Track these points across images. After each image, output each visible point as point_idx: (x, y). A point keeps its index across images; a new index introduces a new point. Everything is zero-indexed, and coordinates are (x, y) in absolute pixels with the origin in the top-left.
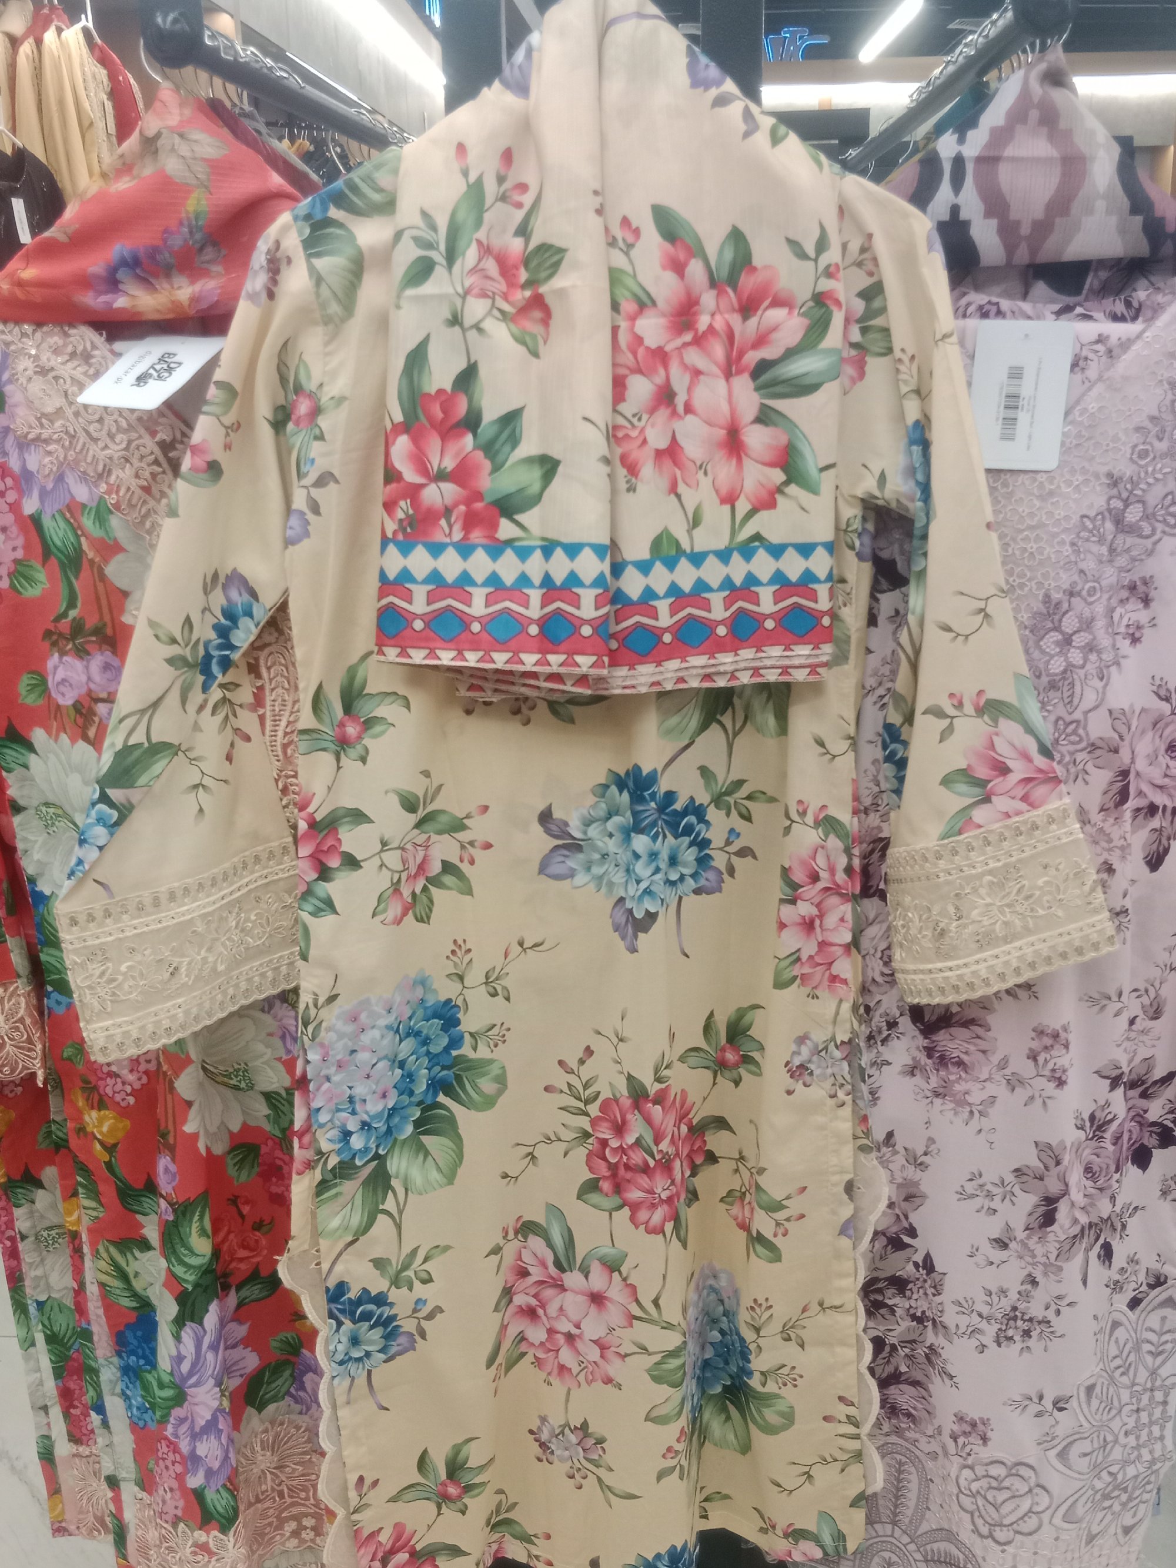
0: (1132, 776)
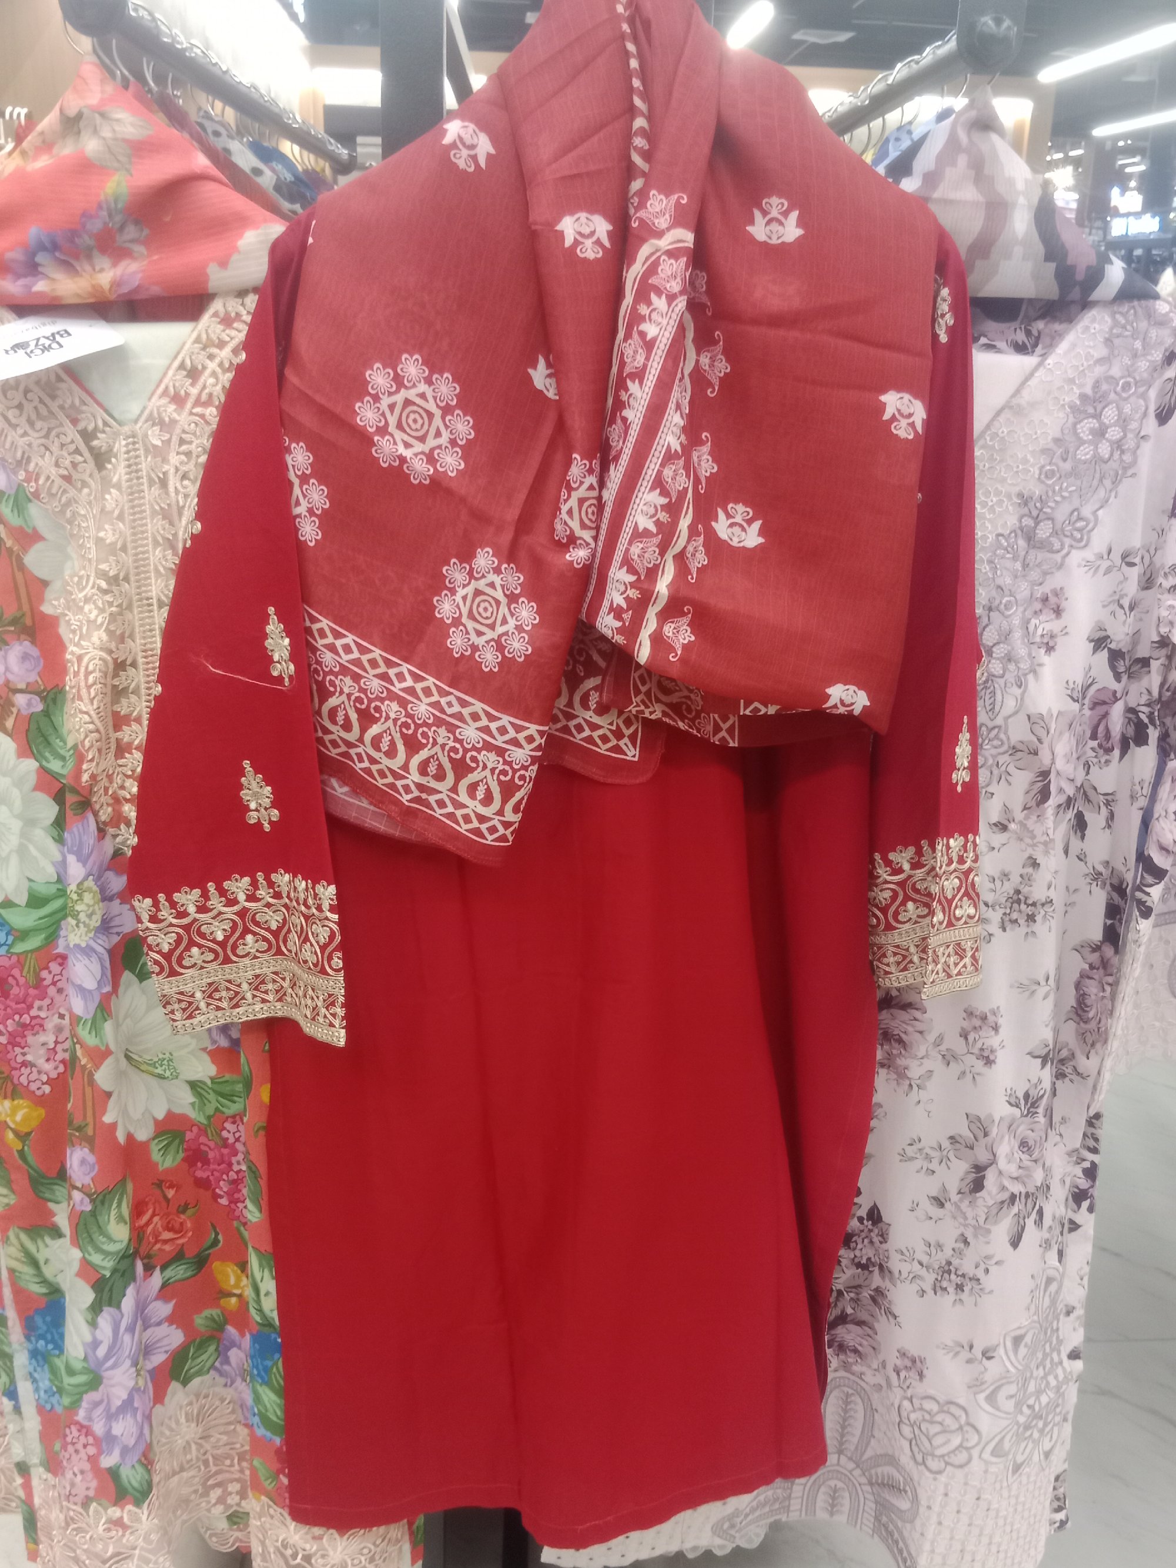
0: (1052, 776)
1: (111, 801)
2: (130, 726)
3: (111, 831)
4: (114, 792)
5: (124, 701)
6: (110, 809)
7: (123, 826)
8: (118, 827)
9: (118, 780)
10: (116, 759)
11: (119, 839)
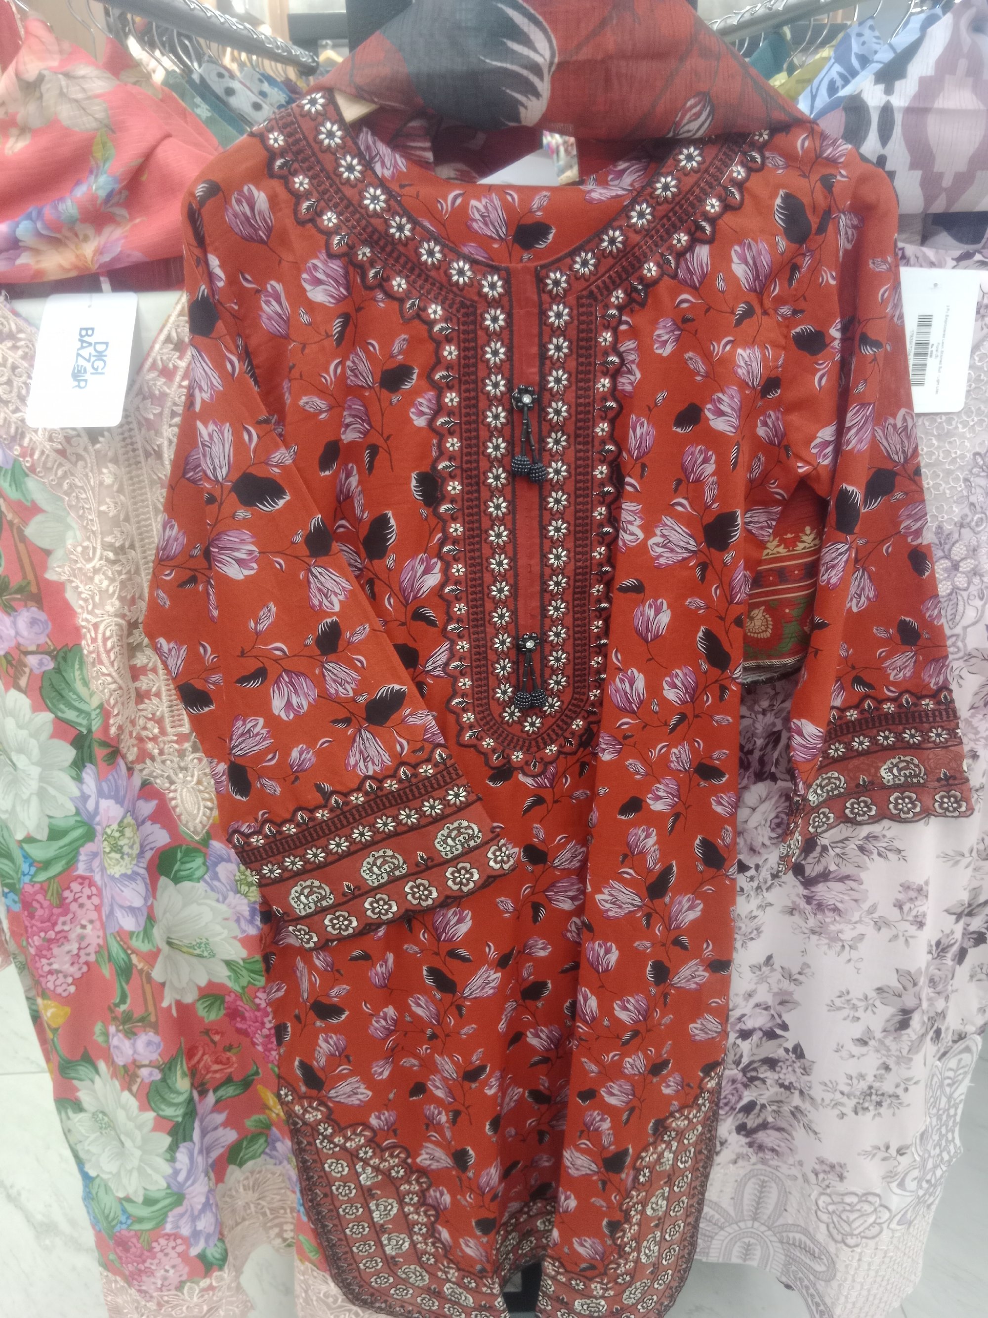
1: (135, 742)
2: (146, 675)
3: (138, 767)
4: (138, 734)
5: (139, 655)
6: (136, 749)
7: (148, 761)
8: (144, 762)
9: (141, 722)
10: (137, 703)
11: (145, 772)
